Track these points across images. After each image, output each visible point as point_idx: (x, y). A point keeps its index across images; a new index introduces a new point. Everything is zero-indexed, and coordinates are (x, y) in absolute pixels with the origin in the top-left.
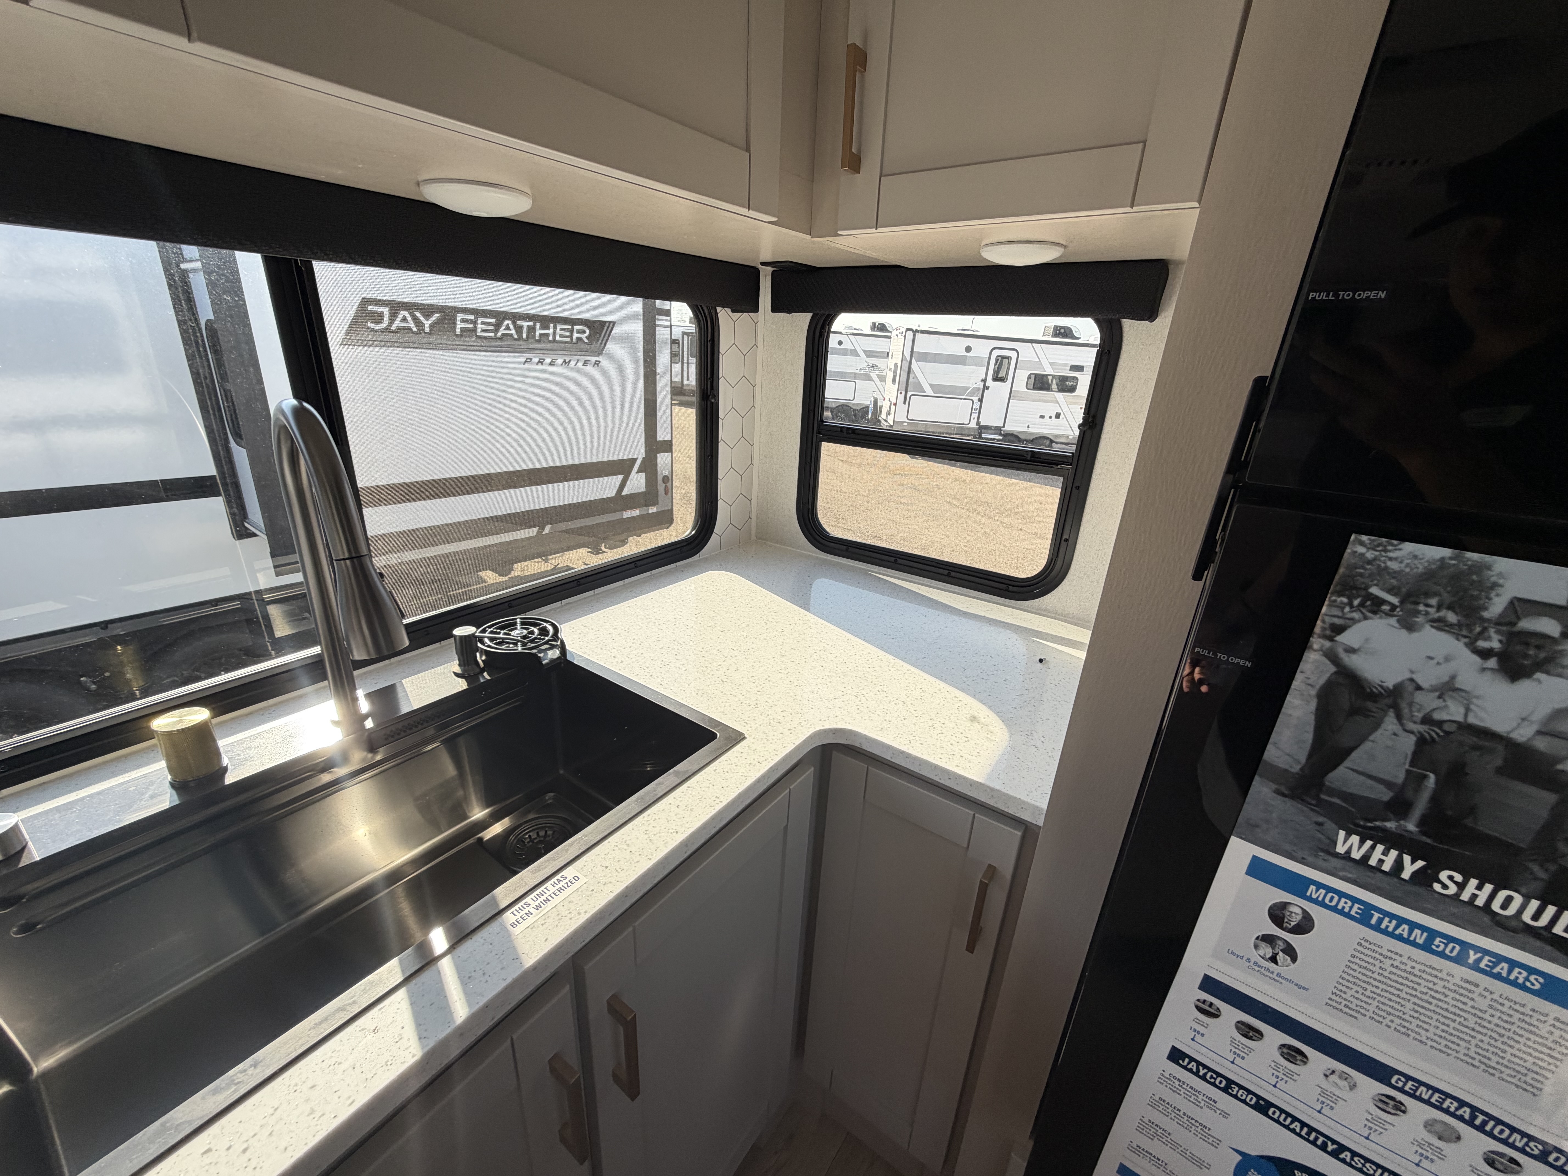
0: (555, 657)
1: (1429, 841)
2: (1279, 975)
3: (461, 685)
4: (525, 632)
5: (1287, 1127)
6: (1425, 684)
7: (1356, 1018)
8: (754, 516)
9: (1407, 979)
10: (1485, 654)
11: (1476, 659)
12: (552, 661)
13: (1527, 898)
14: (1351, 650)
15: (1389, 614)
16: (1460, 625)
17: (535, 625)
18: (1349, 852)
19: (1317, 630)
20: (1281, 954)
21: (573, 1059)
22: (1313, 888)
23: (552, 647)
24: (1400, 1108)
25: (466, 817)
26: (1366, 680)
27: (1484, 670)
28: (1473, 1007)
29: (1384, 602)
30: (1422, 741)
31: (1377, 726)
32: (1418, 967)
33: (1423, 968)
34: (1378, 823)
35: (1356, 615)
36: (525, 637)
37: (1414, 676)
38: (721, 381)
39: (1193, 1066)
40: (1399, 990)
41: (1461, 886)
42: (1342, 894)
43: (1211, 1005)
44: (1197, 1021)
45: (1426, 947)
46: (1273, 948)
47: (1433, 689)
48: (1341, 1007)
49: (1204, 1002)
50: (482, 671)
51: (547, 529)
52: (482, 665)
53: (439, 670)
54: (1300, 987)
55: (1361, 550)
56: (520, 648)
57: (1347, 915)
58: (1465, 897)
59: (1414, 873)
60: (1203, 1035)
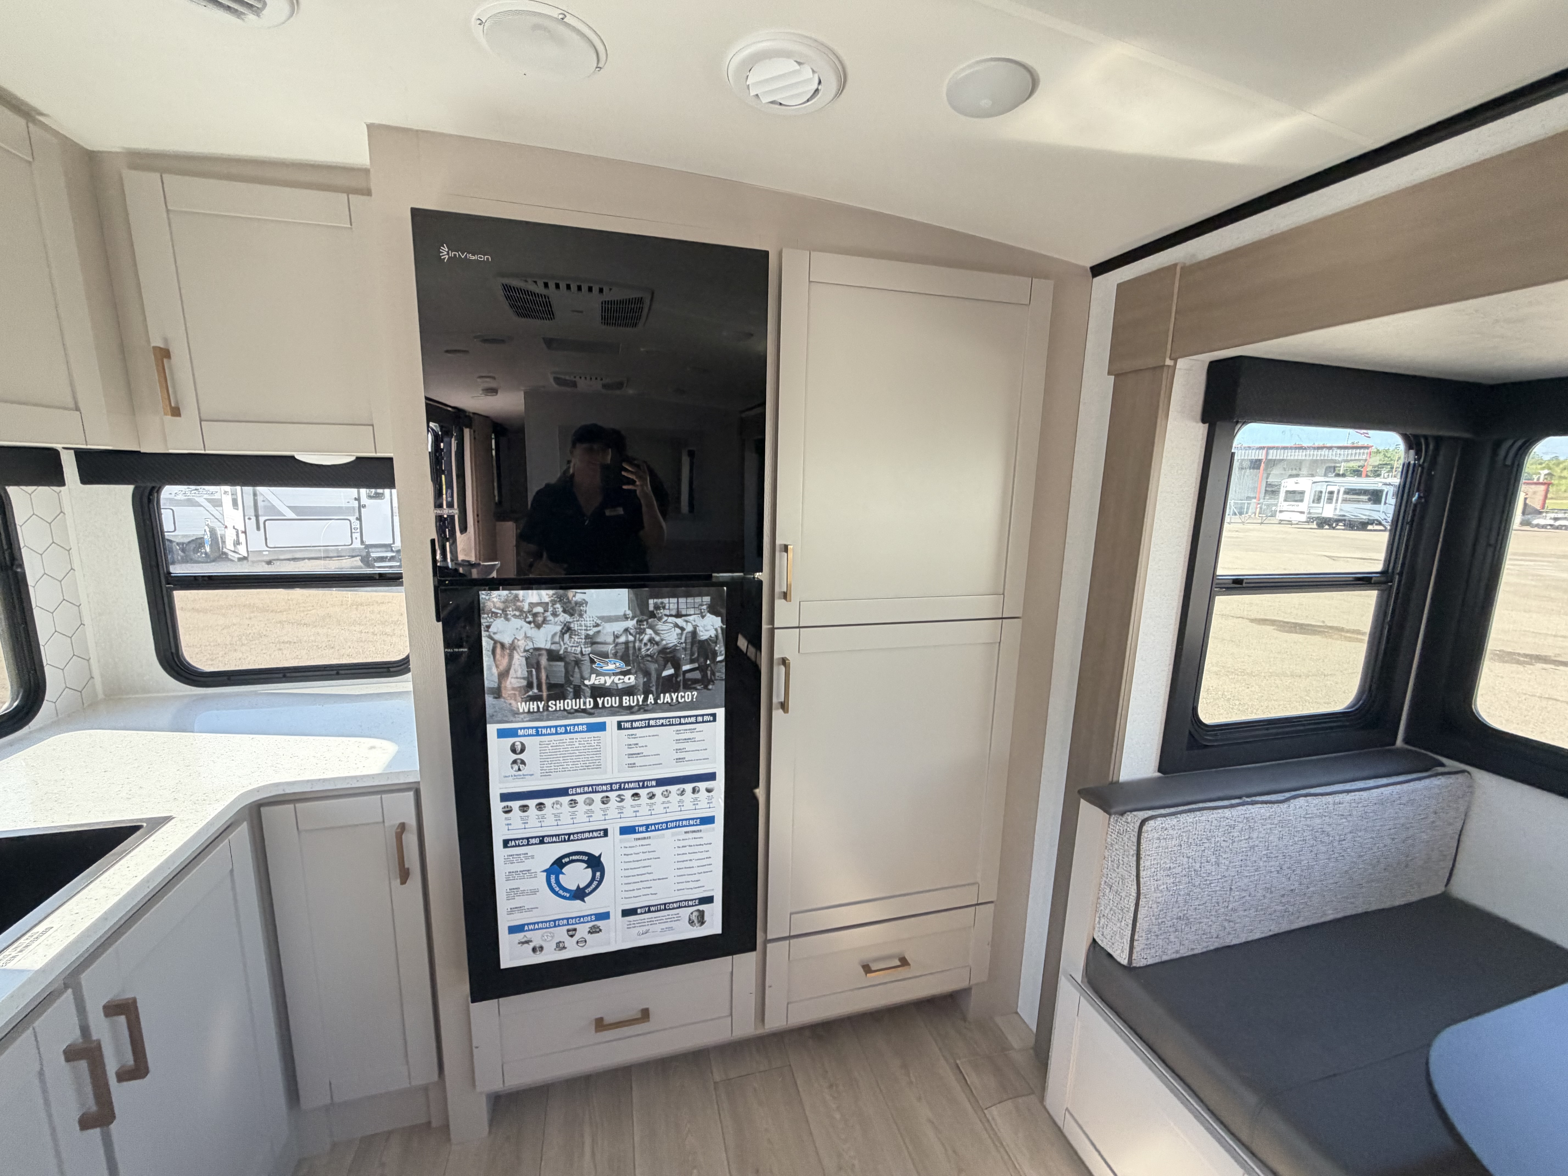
1: (542, 693)
2: (524, 775)
5: (553, 842)
6: (519, 638)
7: (550, 775)
8: (96, 673)
9: (556, 749)
10: (529, 623)
11: (528, 625)
13: (571, 700)
14: (495, 633)
15: (501, 617)
16: (520, 615)
19: (482, 629)
20: (520, 766)
22: (519, 731)
24: (576, 802)
26: (503, 642)
27: (531, 628)
28: (576, 749)
29: (497, 613)
30: (526, 658)
31: (513, 659)
32: (556, 742)
33: (559, 742)
35: (492, 620)
37: (515, 637)
38: (24, 551)
39: (512, 843)
40: (556, 755)
41: (555, 705)
42: (528, 728)
43: (507, 806)
44: (506, 819)
45: (555, 733)
46: (517, 765)
47: (522, 639)
48: (546, 774)
49: (505, 807)
55: (484, 596)
57: (533, 735)
58: (558, 709)
59: (543, 708)
60: (510, 824)
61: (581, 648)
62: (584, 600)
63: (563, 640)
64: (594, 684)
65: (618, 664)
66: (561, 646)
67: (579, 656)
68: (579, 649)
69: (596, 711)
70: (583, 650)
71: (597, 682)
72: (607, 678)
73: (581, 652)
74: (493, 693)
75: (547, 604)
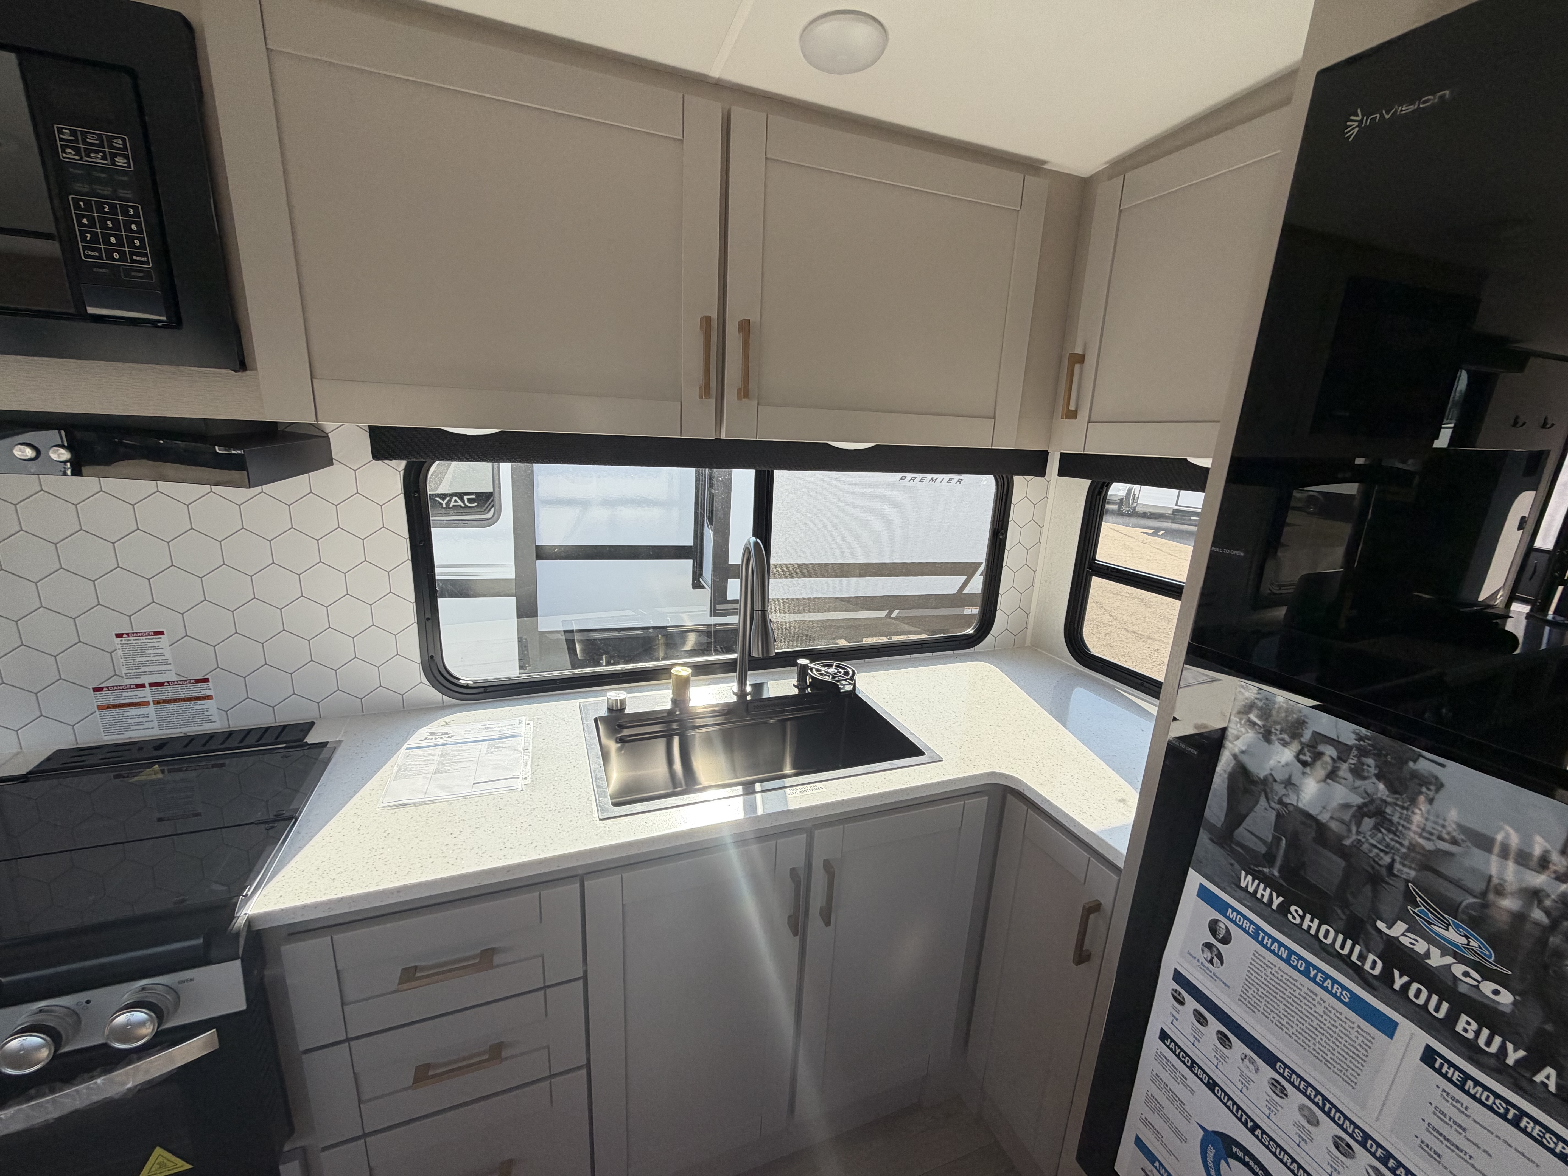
0: (849, 690)
1: (1284, 884)
2: (1214, 974)
3: (796, 691)
4: (836, 671)
5: (1225, 1104)
6: (1278, 780)
7: (1254, 1012)
8: (1030, 627)
9: (1279, 985)
10: (1304, 764)
11: (1300, 765)
12: (847, 691)
13: (1337, 932)
14: (1242, 752)
15: (1258, 731)
16: (1291, 743)
17: (843, 668)
18: (1247, 886)
20: (1215, 957)
21: (802, 874)
22: (1231, 911)
23: (850, 684)
24: (1283, 1093)
25: (782, 771)
26: (1250, 772)
27: (1304, 773)
28: (1315, 1012)
30: (1279, 815)
31: (1257, 802)
32: (1285, 976)
33: (1288, 978)
34: (1261, 869)
36: (835, 674)
37: (1273, 773)
39: (1172, 1045)
40: (1275, 992)
41: (1302, 918)
42: (1245, 918)
43: (1180, 994)
44: (1173, 1007)
45: (1287, 961)
46: (1211, 954)
47: (1281, 783)
48: (1246, 1002)
49: (1176, 991)
50: (808, 687)
51: (895, 614)
52: (808, 684)
53: (786, 681)
54: (1226, 985)
56: (830, 679)
57: (1247, 932)
58: (1305, 927)
59: (1279, 905)
60: (1177, 1020)
61: (1393, 860)
62: (1437, 778)
63: (1358, 825)
64: (1397, 938)
65: (1473, 943)
66: (1350, 831)
67: (1384, 871)
68: (1387, 859)
69: (1383, 988)
70: (1397, 866)
71: (1405, 941)
72: (1435, 952)
73: (1390, 867)
74: (1210, 832)
75: (1350, 748)
